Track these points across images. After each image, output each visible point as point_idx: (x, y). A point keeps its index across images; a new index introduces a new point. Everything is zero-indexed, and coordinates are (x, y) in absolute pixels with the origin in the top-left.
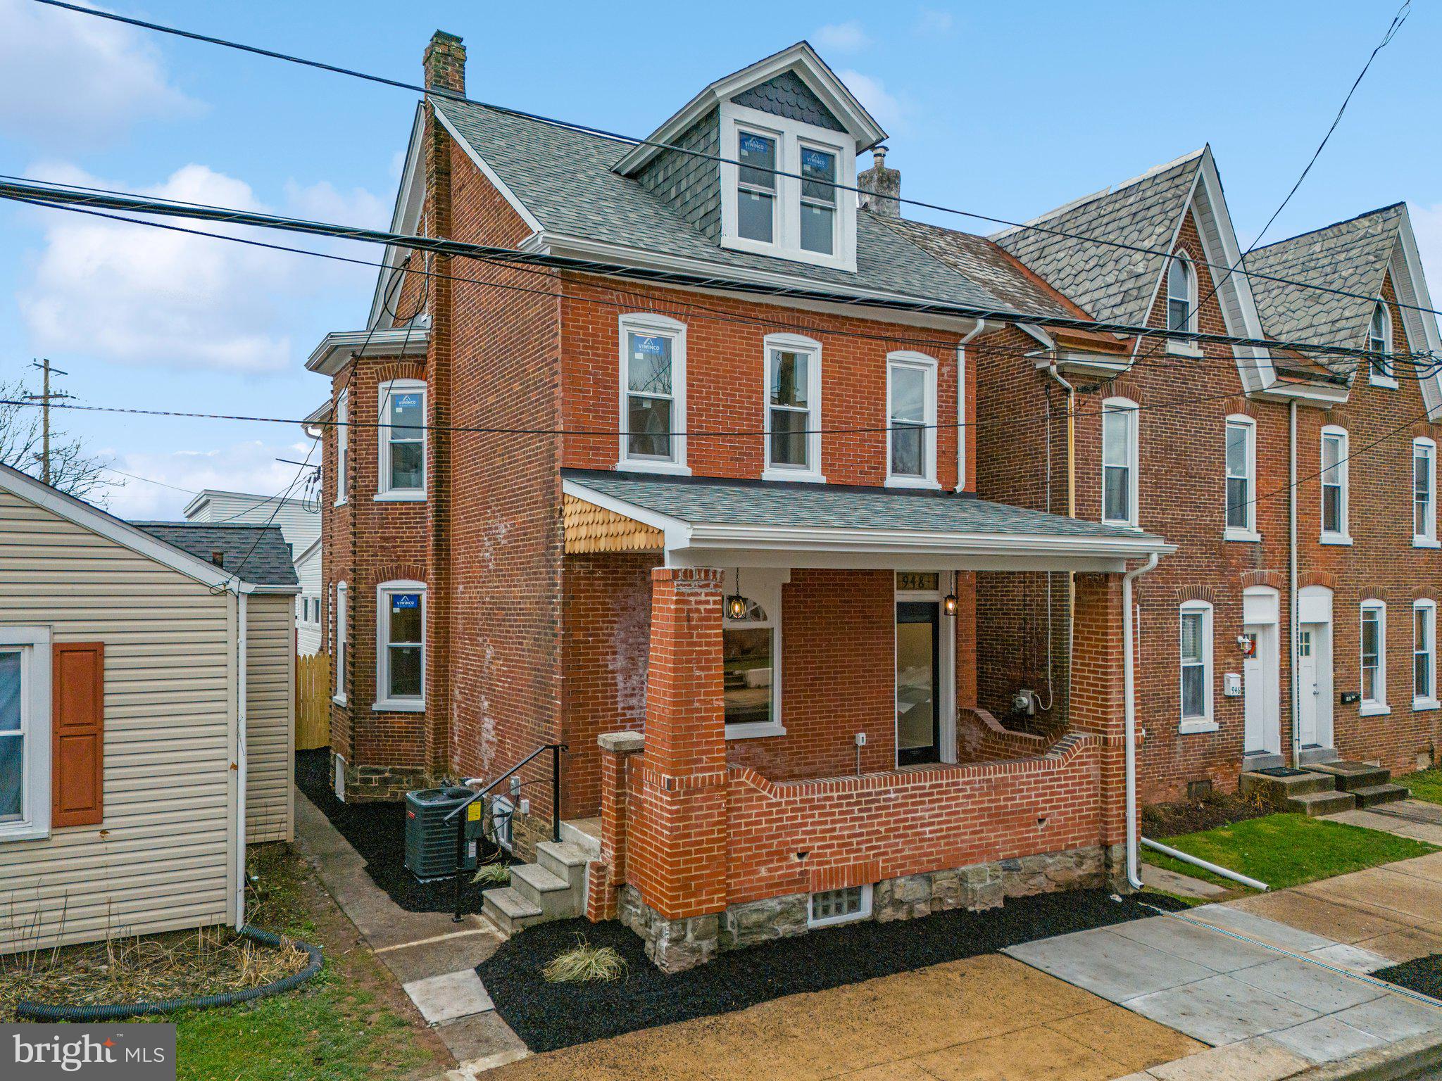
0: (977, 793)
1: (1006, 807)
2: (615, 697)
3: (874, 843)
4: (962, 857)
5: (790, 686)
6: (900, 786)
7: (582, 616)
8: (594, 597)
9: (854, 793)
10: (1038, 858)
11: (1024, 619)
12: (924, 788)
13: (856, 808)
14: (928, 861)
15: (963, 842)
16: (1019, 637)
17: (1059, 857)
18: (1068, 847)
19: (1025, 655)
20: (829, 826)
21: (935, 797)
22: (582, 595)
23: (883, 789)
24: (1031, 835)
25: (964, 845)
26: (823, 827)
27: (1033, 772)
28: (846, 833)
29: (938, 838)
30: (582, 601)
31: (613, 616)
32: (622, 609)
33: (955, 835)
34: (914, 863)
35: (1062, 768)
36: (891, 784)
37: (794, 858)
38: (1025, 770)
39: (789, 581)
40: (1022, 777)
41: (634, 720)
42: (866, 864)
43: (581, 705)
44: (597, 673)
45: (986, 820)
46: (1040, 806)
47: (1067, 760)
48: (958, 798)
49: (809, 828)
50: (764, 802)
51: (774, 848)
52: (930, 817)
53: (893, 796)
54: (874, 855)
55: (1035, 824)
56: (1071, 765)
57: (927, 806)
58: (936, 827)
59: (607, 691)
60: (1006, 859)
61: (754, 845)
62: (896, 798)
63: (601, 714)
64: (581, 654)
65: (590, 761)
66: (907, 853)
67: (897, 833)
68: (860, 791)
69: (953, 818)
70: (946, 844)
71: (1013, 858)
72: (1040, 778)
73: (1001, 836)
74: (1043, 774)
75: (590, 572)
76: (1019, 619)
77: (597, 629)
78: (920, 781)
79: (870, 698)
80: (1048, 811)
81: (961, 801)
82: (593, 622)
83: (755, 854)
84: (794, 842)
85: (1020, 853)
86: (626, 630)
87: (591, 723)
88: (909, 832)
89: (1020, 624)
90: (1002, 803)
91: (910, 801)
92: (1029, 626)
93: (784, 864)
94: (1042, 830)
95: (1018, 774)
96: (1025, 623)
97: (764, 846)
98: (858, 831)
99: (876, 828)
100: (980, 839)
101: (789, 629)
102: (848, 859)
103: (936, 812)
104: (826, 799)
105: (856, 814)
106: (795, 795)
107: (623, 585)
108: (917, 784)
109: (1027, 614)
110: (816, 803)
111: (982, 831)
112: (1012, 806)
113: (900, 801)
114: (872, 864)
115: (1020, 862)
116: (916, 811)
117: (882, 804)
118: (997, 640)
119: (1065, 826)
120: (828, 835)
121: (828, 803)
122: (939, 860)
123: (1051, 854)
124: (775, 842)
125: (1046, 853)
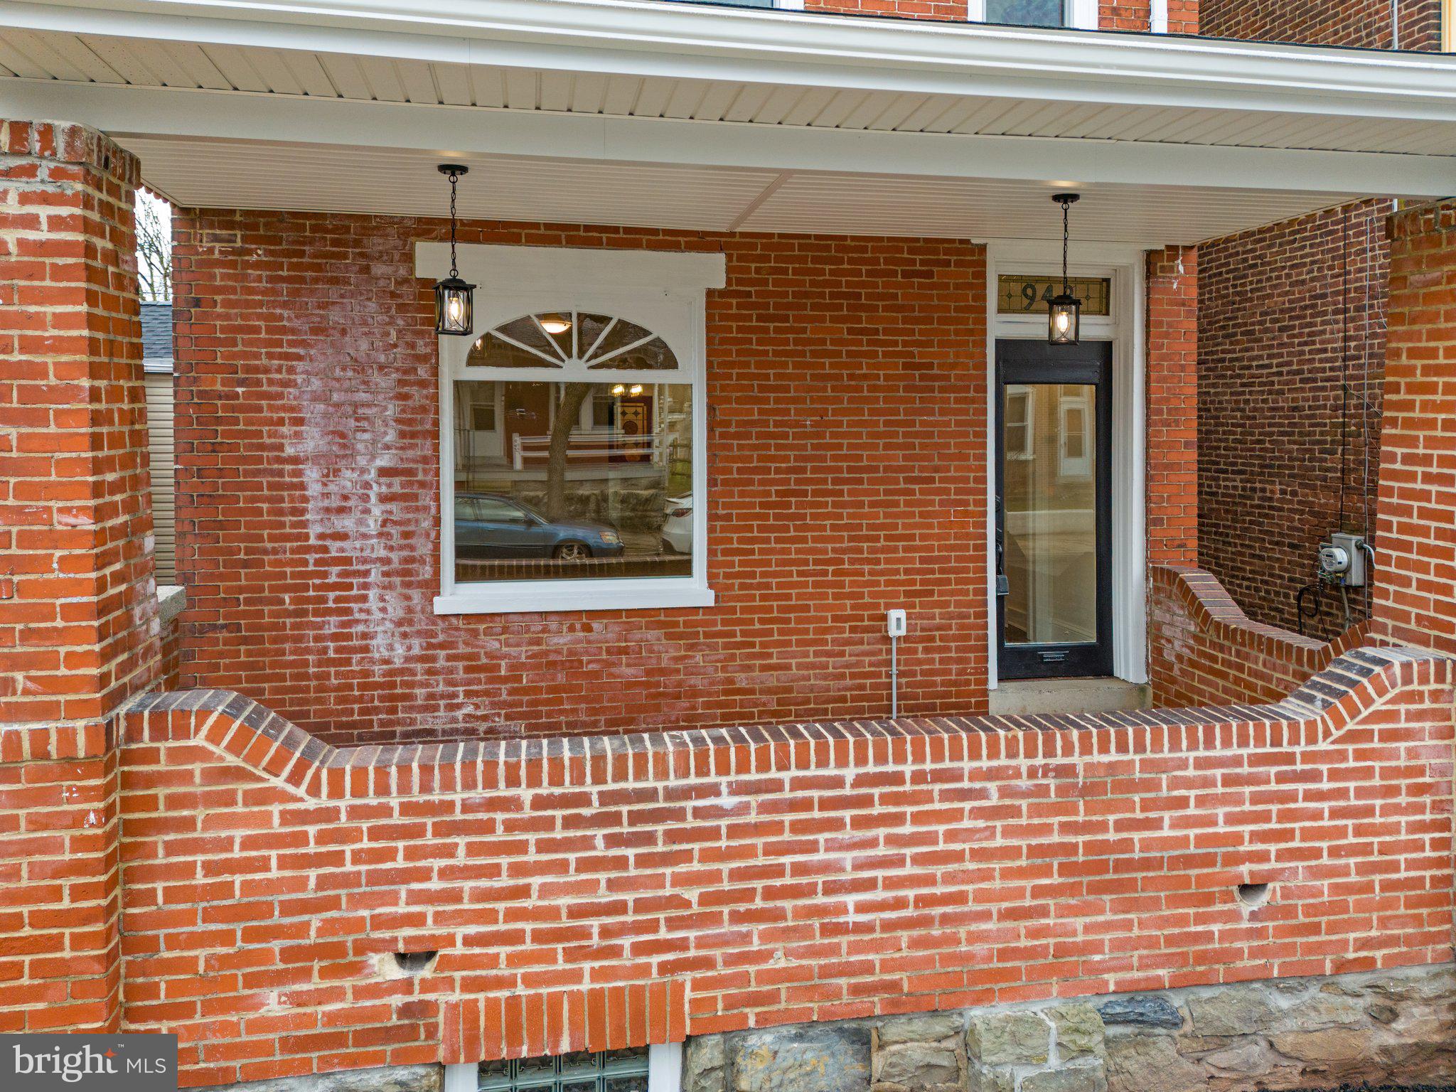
0: (1024, 804)
1: (1126, 845)
2: (303, 512)
3: (663, 934)
4: (973, 982)
5: (725, 506)
6: (753, 776)
7: (222, 342)
8: (248, 304)
9: (594, 790)
10: (1241, 992)
11: (1344, 388)
12: (838, 782)
13: (599, 834)
14: (856, 990)
15: (973, 938)
16: (1333, 425)
17: (1313, 991)
18: (1342, 967)
19: (1344, 461)
20: (504, 881)
21: (877, 810)
22: (218, 298)
23: (693, 780)
24: (1216, 928)
25: (979, 948)
26: (484, 883)
27: (1219, 752)
28: (564, 901)
29: (888, 926)
30: (219, 310)
31: (292, 344)
32: (316, 330)
33: (945, 919)
34: (809, 993)
35: (1323, 746)
36: (723, 769)
37: (386, 968)
38: (1193, 745)
39: (721, 284)
40: (1183, 764)
41: (348, 561)
42: (637, 992)
43: (221, 525)
44: (259, 460)
45: (1056, 880)
46: (1246, 847)
47: (1340, 723)
48: (956, 815)
49: (435, 885)
50: (275, 809)
51: (313, 938)
52: (858, 867)
53: (727, 801)
54: (664, 968)
55: (1227, 897)
56: (1352, 736)
57: (847, 834)
58: (879, 895)
59: (282, 500)
60: (1129, 991)
61: (238, 928)
62: (743, 809)
63: (269, 545)
64: (219, 420)
65: (245, 641)
66: (780, 962)
67: (742, 907)
68: (611, 786)
69: (939, 870)
70: (915, 944)
71: (1155, 988)
72: (1245, 770)
73: (1108, 926)
74: (1256, 760)
75: (235, 252)
76: (1333, 388)
77: (256, 370)
78: (822, 763)
79: (923, 538)
80: (1273, 865)
81: (967, 824)
82: (245, 355)
83: (241, 953)
84: (378, 922)
85: (1173, 978)
86: (324, 374)
87: (246, 564)
88: (788, 905)
89: (1336, 398)
90: (1112, 836)
91: (788, 818)
92: (1354, 402)
93: (348, 983)
94: (1254, 916)
95: (1166, 754)
96: (1347, 396)
97: (276, 933)
98: (604, 897)
99: (668, 891)
100: (1034, 933)
101: (723, 388)
102: (576, 976)
103: (881, 851)
104: (493, 804)
105: (600, 850)
106: (383, 790)
107: (316, 280)
108: (813, 772)
109: (1352, 378)
110: (458, 816)
111: (1043, 912)
112: (1146, 846)
113: (753, 818)
114: (659, 991)
115: (1177, 1000)
116: (812, 847)
117: (691, 823)
118: (1291, 434)
119: (1333, 908)
120: (501, 906)
121: (500, 816)
122: (894, 986)
123: (1284, 984)
124: (315, 921)
125: (1267, 981)
